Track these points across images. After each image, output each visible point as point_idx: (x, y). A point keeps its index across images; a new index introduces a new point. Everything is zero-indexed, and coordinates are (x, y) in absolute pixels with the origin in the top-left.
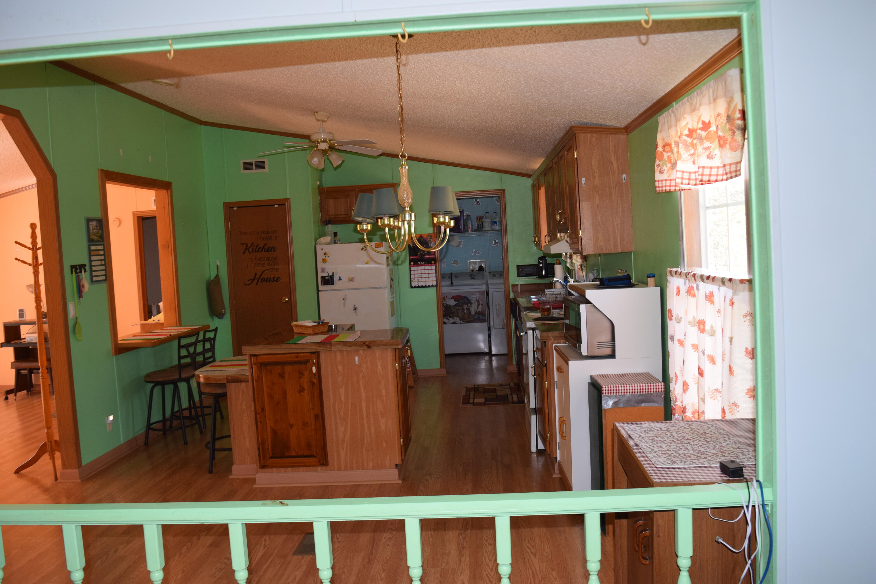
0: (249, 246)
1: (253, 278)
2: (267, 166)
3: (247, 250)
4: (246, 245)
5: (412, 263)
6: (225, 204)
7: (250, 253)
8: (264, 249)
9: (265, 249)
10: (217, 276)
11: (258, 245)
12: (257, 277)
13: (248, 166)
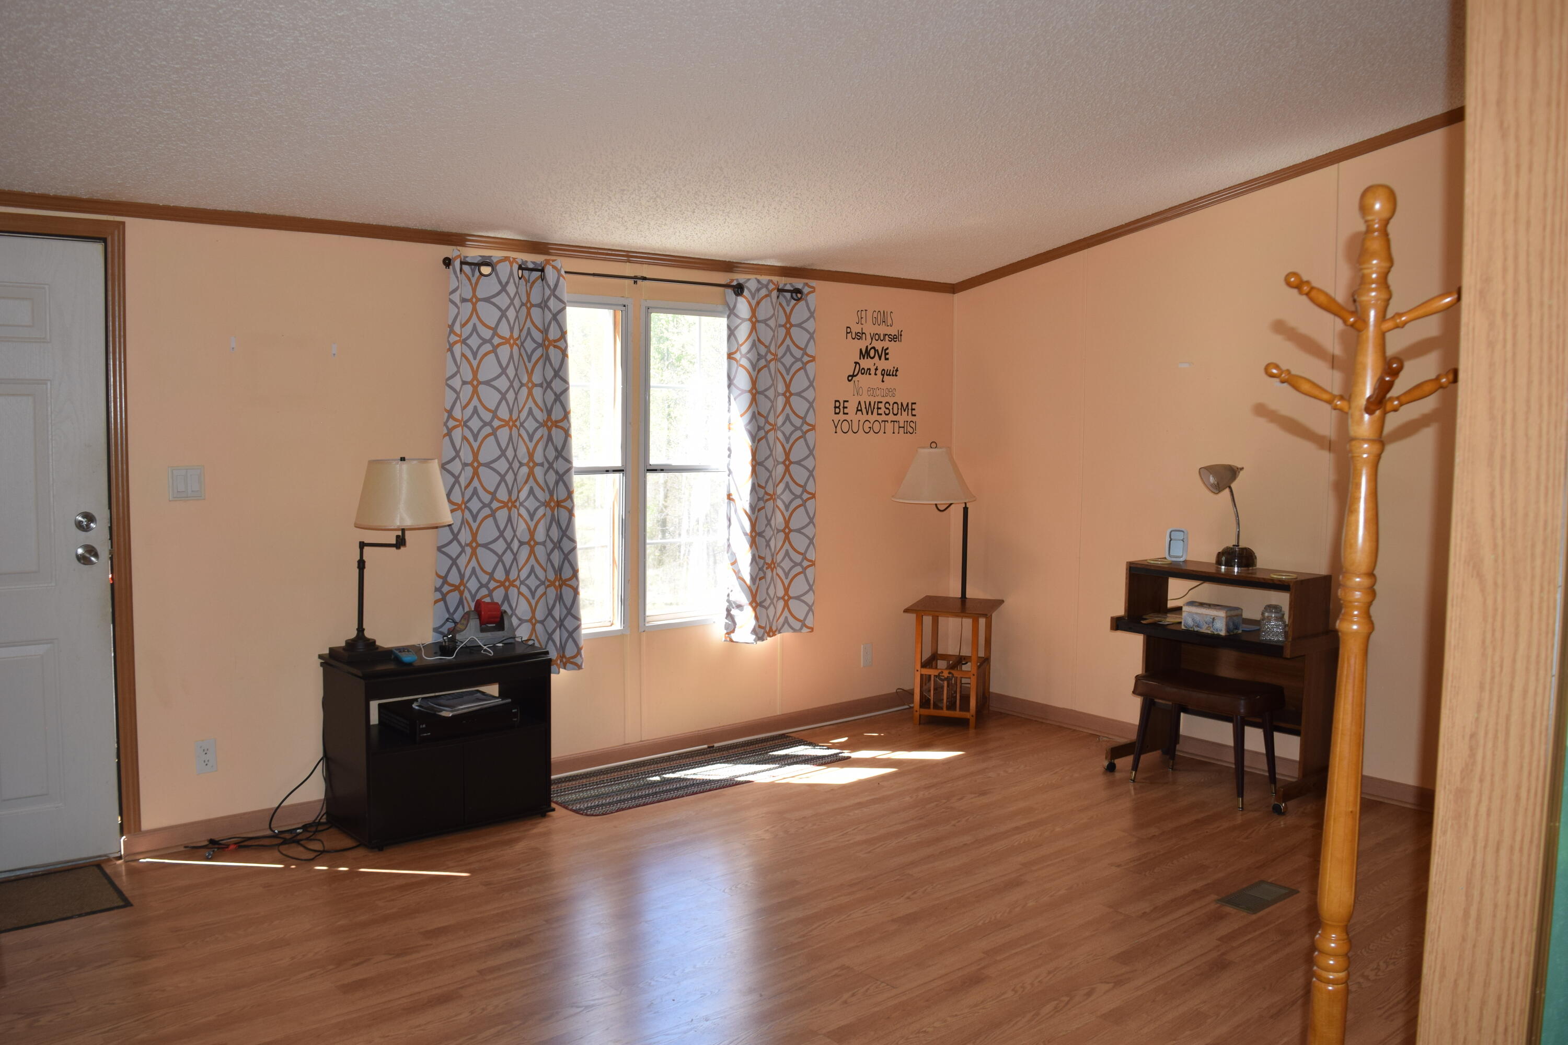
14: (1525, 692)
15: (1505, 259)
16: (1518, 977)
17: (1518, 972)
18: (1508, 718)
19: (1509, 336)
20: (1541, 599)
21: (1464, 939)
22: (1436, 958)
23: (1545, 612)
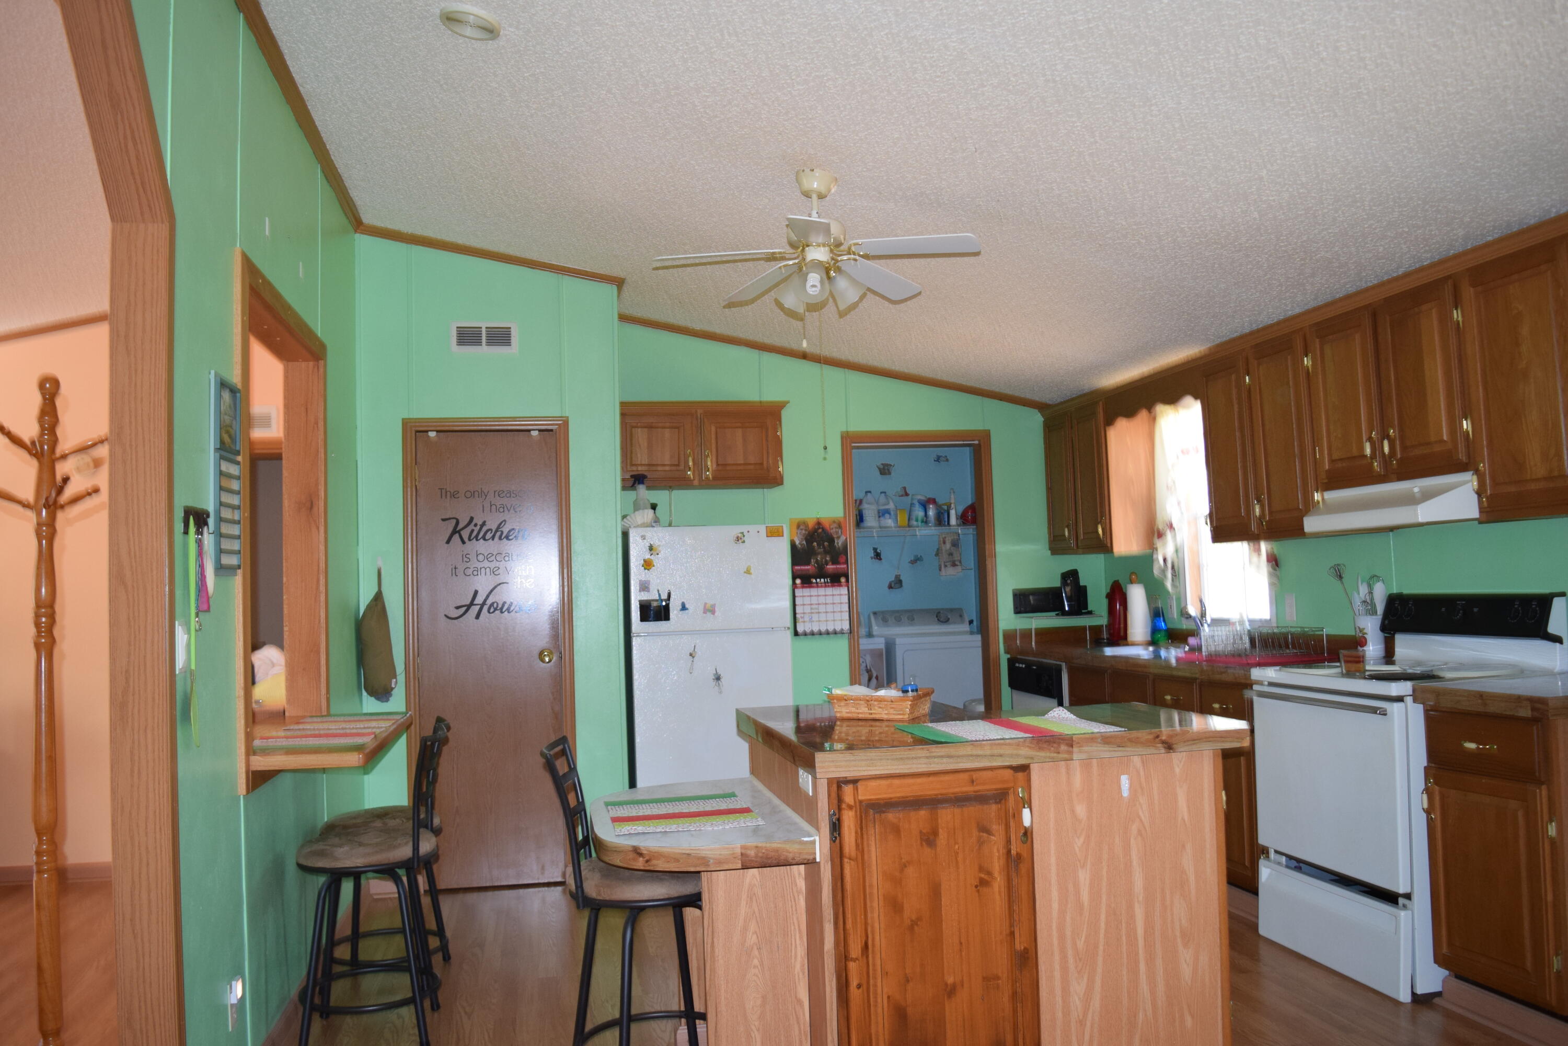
0: (461, 526)
1: (468, 602)
2: (515, 339)
3: (457, 535)
4: (454, 521)
5: (798, 581)
6: (406, 423)
7: (464, 542)
8: (498, 534)
9: (502, 532)
10: (378, 598)
11: (484, 524)
12: (479, 600)
13: (468, 337)
14: (153, 642)
15: (130, 417)
16: (163, 797)
17: (163, 794)
18: (145, 657)
19: (134, 457)
20: (157, 591)
21: (132, 786)
22: (118, 803)
23: (160, 598)
